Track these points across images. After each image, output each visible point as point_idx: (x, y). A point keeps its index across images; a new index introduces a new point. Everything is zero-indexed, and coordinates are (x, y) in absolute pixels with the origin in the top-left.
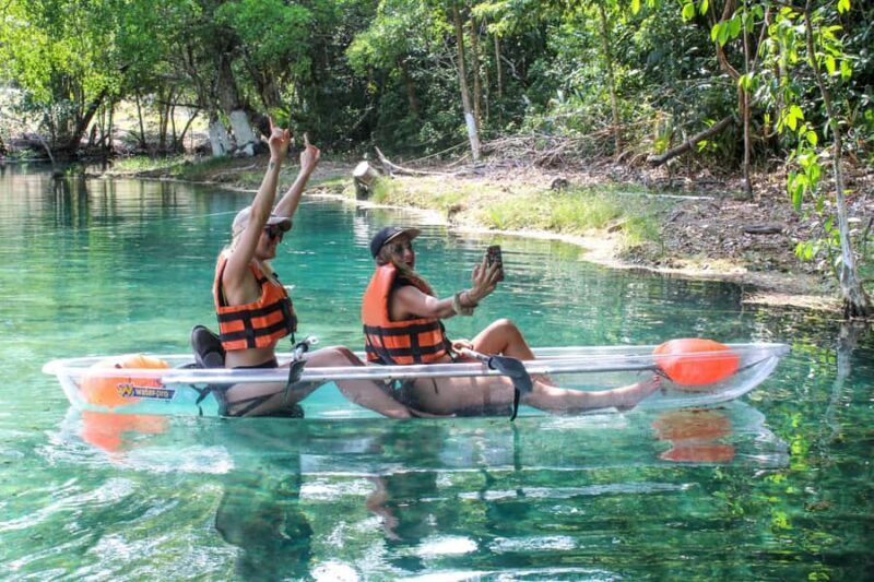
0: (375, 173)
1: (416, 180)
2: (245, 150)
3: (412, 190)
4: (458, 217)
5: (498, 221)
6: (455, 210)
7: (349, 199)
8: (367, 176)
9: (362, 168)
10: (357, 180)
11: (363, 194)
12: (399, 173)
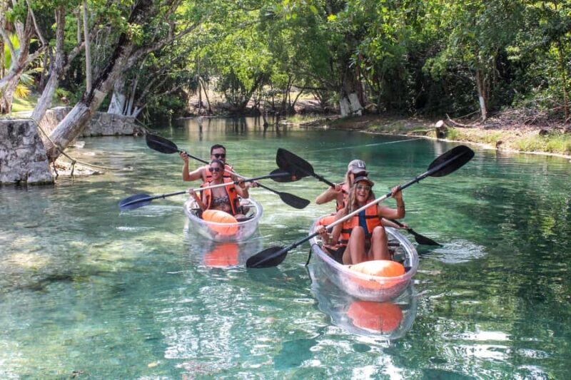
0: (446, 126)
1: (467, 129)
2: (358, 113)
3: (468, 134)
4: (501, 146)
5: (522, 147)
6: (500, 143)
7: (432, 137)
8: (442, 127)
9: (440, 124)
10: (438, 129)
11: (440, 135)
12: (458, 126)
